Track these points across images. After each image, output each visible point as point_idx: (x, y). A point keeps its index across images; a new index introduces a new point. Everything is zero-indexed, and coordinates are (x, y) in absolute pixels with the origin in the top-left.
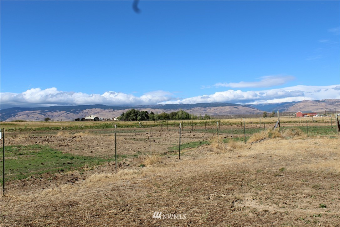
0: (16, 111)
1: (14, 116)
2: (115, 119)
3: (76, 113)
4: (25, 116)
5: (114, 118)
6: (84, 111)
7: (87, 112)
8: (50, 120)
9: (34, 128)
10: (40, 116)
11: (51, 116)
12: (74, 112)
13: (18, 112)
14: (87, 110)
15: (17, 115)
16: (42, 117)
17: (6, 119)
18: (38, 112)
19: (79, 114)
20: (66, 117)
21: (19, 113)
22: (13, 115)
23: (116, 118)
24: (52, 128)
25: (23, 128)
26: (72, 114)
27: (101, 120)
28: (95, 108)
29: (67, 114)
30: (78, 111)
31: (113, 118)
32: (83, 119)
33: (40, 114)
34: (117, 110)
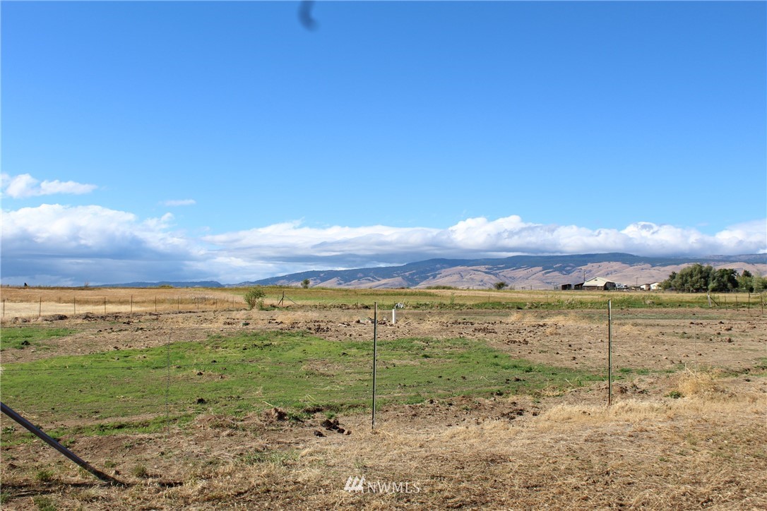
0: (438, 266)
1: (434, 277)
2: (655, 288)
3: (566, 271)
4: (456, 277)
5: (652, 286)
6: (583, 268)
7: (590, 271)
8: (506, 287)
9: (469, 303)
10: (486, 278)
11: (510, 278)
12: (560, 270)
13: (441, 269)
14: (589, 264)
15: (439, 276)
17: (419, 283)
18: (482, 268)
19: (571, 275)
20: (542, 281)
21: (443, 270)
22: (431, 276)
23: (656, 284)
25: (448, 302)
26: (556, 273)
27: (620, 289)
28: (609, 261)
29: (546, 273)
30: (568, 268)
31: (649, 285)
32: (579, 287)
33: (486, 273)
34: (660, 266)
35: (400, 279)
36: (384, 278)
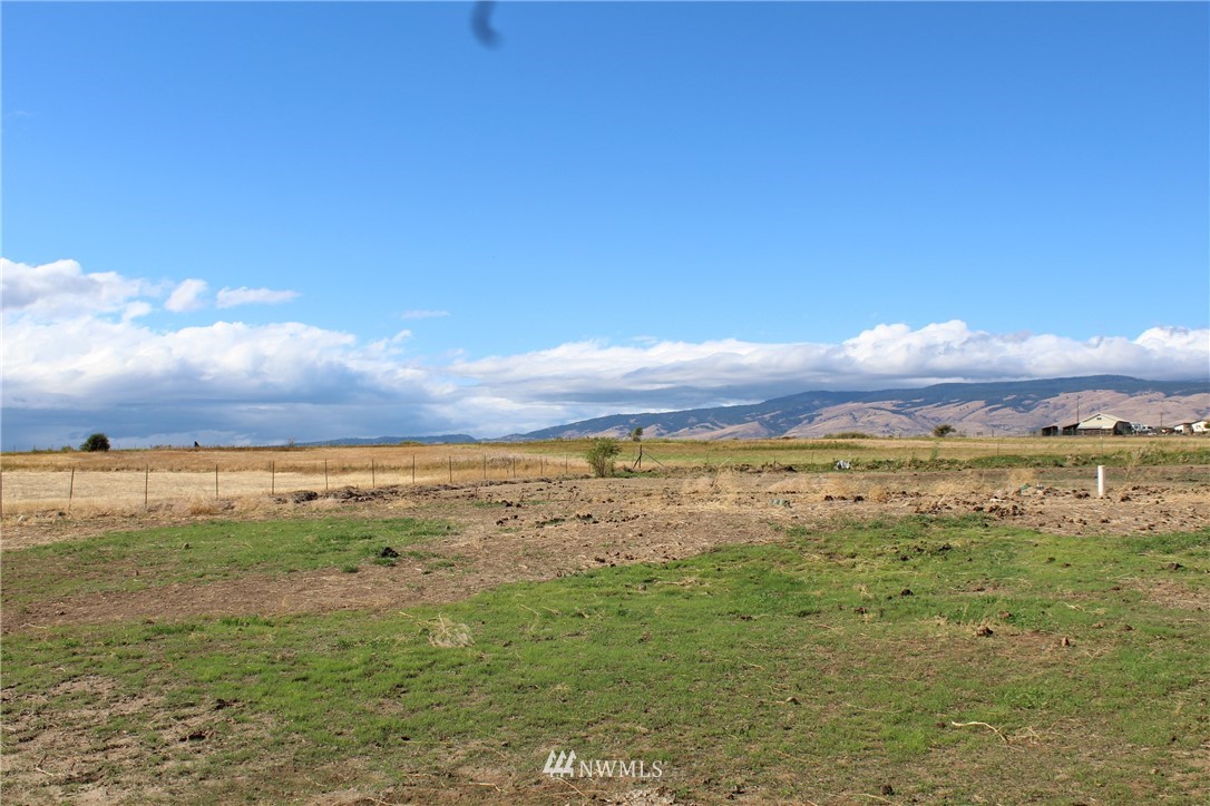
0: (816, 402)
1: (811, 420)
2: (1200, 430)
3: (1024, 406)
4: (845, 420)
5: (1194, 426)
6: (1052, 400)
7: (1064, 406)
9: (964, 458)
10: (895, 420)
11: (933, 419)
12: (1015, 405)
13: (822, 407)
14: (1062, 395)
15: (817, 419)
16: (902, 422)
17: (786, 431)
18: (888, 404)
19: (1031, 412)
20: (984, 422)
21: (824, 409)
22: (805, 418)
23: (1202, 424)
24: (1031, 458)
25: (926, 458)
26: (1008, 411)
27: (1143, 433)
28: (1095, 389)
29: (991, 410)
30: (1027, 402)
31: (1189, 425)
32: (1072, 430)
33: (894, 412)
34: (1180, 394)
35: (756, 424)
36: (730, 424)
